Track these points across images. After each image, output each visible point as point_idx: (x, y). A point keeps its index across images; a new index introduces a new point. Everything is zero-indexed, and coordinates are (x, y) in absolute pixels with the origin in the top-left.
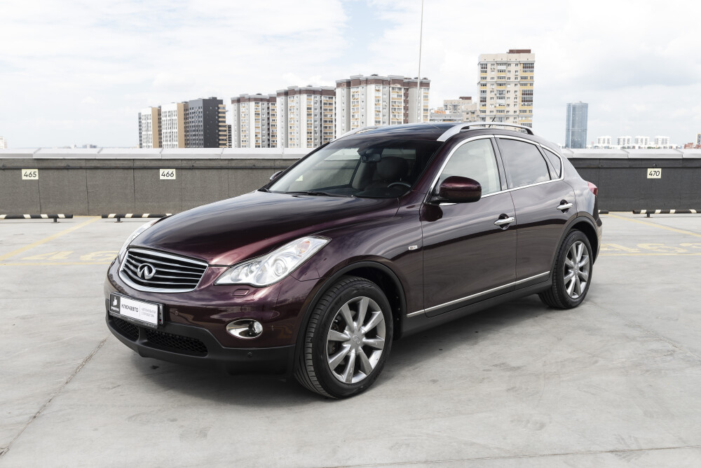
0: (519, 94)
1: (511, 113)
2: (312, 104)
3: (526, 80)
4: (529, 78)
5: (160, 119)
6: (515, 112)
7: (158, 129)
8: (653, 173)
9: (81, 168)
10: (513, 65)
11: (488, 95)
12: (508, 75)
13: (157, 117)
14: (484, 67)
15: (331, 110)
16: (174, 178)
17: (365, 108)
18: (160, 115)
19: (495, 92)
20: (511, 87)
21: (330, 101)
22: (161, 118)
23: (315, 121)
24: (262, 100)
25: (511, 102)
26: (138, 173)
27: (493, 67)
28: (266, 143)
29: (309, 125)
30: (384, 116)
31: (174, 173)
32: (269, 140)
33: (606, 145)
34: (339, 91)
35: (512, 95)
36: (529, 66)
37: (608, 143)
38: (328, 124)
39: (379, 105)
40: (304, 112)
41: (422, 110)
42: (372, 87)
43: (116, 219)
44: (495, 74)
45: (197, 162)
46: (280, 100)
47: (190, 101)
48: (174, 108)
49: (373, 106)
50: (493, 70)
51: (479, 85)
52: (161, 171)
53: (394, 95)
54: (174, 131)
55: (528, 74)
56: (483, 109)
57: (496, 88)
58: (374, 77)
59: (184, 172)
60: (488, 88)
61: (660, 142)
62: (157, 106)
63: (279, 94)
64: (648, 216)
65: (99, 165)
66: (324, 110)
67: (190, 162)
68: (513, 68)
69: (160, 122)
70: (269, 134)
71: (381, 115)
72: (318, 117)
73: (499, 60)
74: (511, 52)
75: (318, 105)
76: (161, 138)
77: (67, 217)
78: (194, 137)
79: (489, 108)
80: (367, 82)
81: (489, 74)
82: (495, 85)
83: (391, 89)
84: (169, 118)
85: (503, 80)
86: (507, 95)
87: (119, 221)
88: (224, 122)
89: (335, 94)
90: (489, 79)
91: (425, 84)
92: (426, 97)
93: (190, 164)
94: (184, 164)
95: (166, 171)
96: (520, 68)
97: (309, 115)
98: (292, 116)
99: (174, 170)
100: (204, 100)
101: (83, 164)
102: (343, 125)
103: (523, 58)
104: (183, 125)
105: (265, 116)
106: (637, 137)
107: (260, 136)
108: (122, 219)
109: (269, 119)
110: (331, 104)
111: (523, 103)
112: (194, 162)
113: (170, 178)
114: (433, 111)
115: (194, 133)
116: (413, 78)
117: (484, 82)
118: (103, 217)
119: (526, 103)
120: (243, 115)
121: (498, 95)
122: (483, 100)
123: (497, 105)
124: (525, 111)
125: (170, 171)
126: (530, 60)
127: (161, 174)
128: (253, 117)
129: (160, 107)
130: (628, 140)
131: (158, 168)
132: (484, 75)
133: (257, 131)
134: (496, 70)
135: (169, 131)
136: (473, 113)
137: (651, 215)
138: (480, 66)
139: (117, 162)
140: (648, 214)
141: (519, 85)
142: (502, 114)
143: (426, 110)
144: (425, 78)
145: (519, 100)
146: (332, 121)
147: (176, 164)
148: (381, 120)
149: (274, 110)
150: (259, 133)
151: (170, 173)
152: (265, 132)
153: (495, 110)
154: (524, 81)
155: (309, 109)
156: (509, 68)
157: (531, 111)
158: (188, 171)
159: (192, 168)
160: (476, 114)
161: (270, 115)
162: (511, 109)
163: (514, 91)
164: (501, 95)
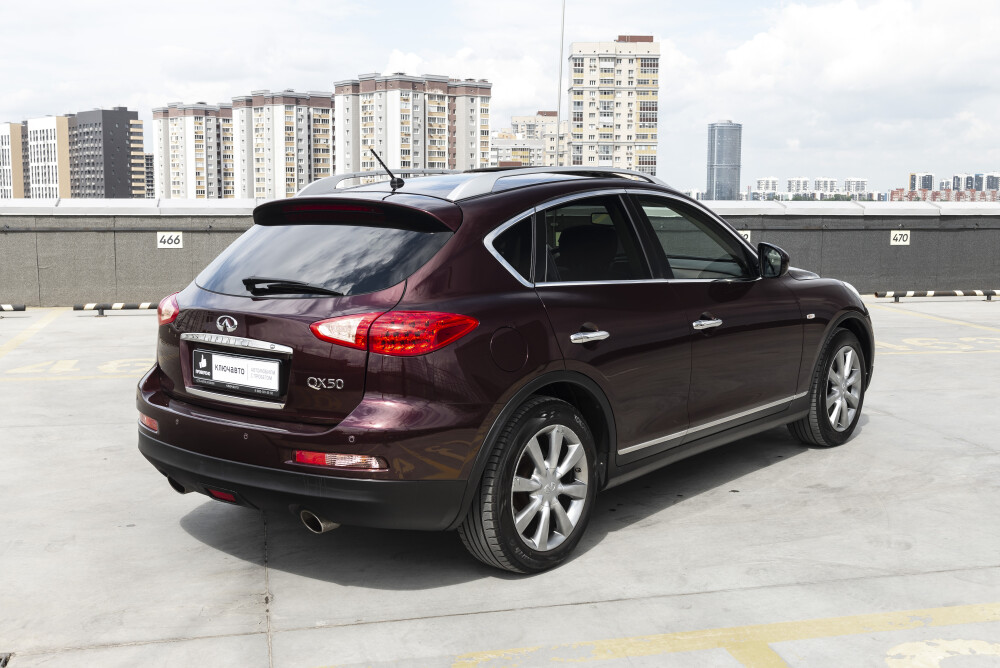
0: (635, 108)
1: (623, 139)
2: (294, 120)
3: (645, 86)
4: (651, 82)
5: (25, 144)
6: (629, 137)
7: (22, 161)
8: (899, 237)
9: (28, 231)
10: (625, 62)
11: (586, 110)
12: (618, 77)
13: (20, 140)
14: (578, 63)
15: (327, 131)
16: (180, 246)
17: (384, 129)
18: (25, 135)
19: (597, 104)
20: (623, 97)
21: (324, 116)
22: (27, 143)
23: (299, 150)
24: (207, 113)
25: (623, 120)
26: (122, 238)
27: (593, 64)
28: (215, 187)
29: (288, 157)
30: (416, 142)
31: (181, 238)
32: (219, 181)
33: (770, 191)
34: (339, 100)
35: (623, 110)
36: (650, 63)
37: (774, 188)
38: (321, 156)
39: (408, 123)
40: (281, 134)
41: (479, 133)
42: (394, 95)
43: (97, 312)
44: (597, 76)
45: (218, 220)
46: (238, 115)
47: (80, 114)
48: (50, 124)
49: (398, 125)
50: (593, 69)
51: (572, 93)
52: (160, 235)
53: (432, 107)
54: (50, 164)
55: (649, 76)
56: (578, 131)
57: (598, 97)
58: (398, 77)
59: (197, 237)
60: (586, 98)
61: (853, 187)
62: (19, 121)
63: (237, 103)
64: (897, 301)
65: (56, 226)
66: (315, 131)
67: (206, 221)
68: (625, 65)
69: (25, 149)
70: (219, 171)
71: (411, 141)
72: (304, 144)
73: (602, 51)
74: (622, 39)
75: (304, 123)
76: (28, 177)
77: (16, 309)
78: (88, 176)
79: (586, 131)
80: (387, 84)
81: (587, 76)
82: (597, 93)
83: (427, 97)
84: (42, 143)
85: (610, 85)
86: (617, 110)
87: (102, 314)
88: (141, 150)
89: (332, 104)
90: (586, 84)
91: (482, 89)
92: (484, 111)
93: (206, 224)
94: (197, 224)
95: (167, 235)
96: (636, 65)
97: (289, 139)
98: (259, 141)
99: (180, 234)
100: (104, 112)
101: (31, 224)
102: (348, 156)
103: (641, 49)
104: (68, 155)
105: (213, 141)
106: (818, 179)
107: (204, 174)
108: (106, 312)
109: (219, 145)
110: (326, 121)
111: (641, 123)
112: (211, 220)
113: (173, 246)
114: (495, 135)
115: (87, 168)
116: (463, 79)
117: (578, 87)
118: (76, 309)
119: (647, 123)
120: (174, 139)
121: (602, 110)
122: (579, 117)
123: (601, 126)
124: (645, 137)
125: (174, 235)
126: (653, 53)
127: (159, 240)
128: (191, 141)
129: (25, 123)
130: (805, 183)
131: (155, 231)
132: (578, 76)
133: (199, 165)
134: (598, 69)
135: (43, 164)
136: (561, 138)
137: (901, 299)
138: (572, 62)
139: (87, 220)
140: (896, 297)
141: (635, 93)
142: (609, 140)
143: (485, 133)
144: (483, 81)
145: (635, 118)
146: (327, 151)
147: (183, 223)
148: (411, 148)
149: (228, 130)
150: (202, 169)
151: (173, 238)
152: (214, 168)
153: (596, 133)
154: (643, 87)
155: (289, 129)
156: (619, 67)
157: (654, 136)
158: (202, 235)
159: (210, 231)
160: (566, 140)
161: (222, 137)
162: (623, 132)
163: (627, 104)
164: (606, 111)
